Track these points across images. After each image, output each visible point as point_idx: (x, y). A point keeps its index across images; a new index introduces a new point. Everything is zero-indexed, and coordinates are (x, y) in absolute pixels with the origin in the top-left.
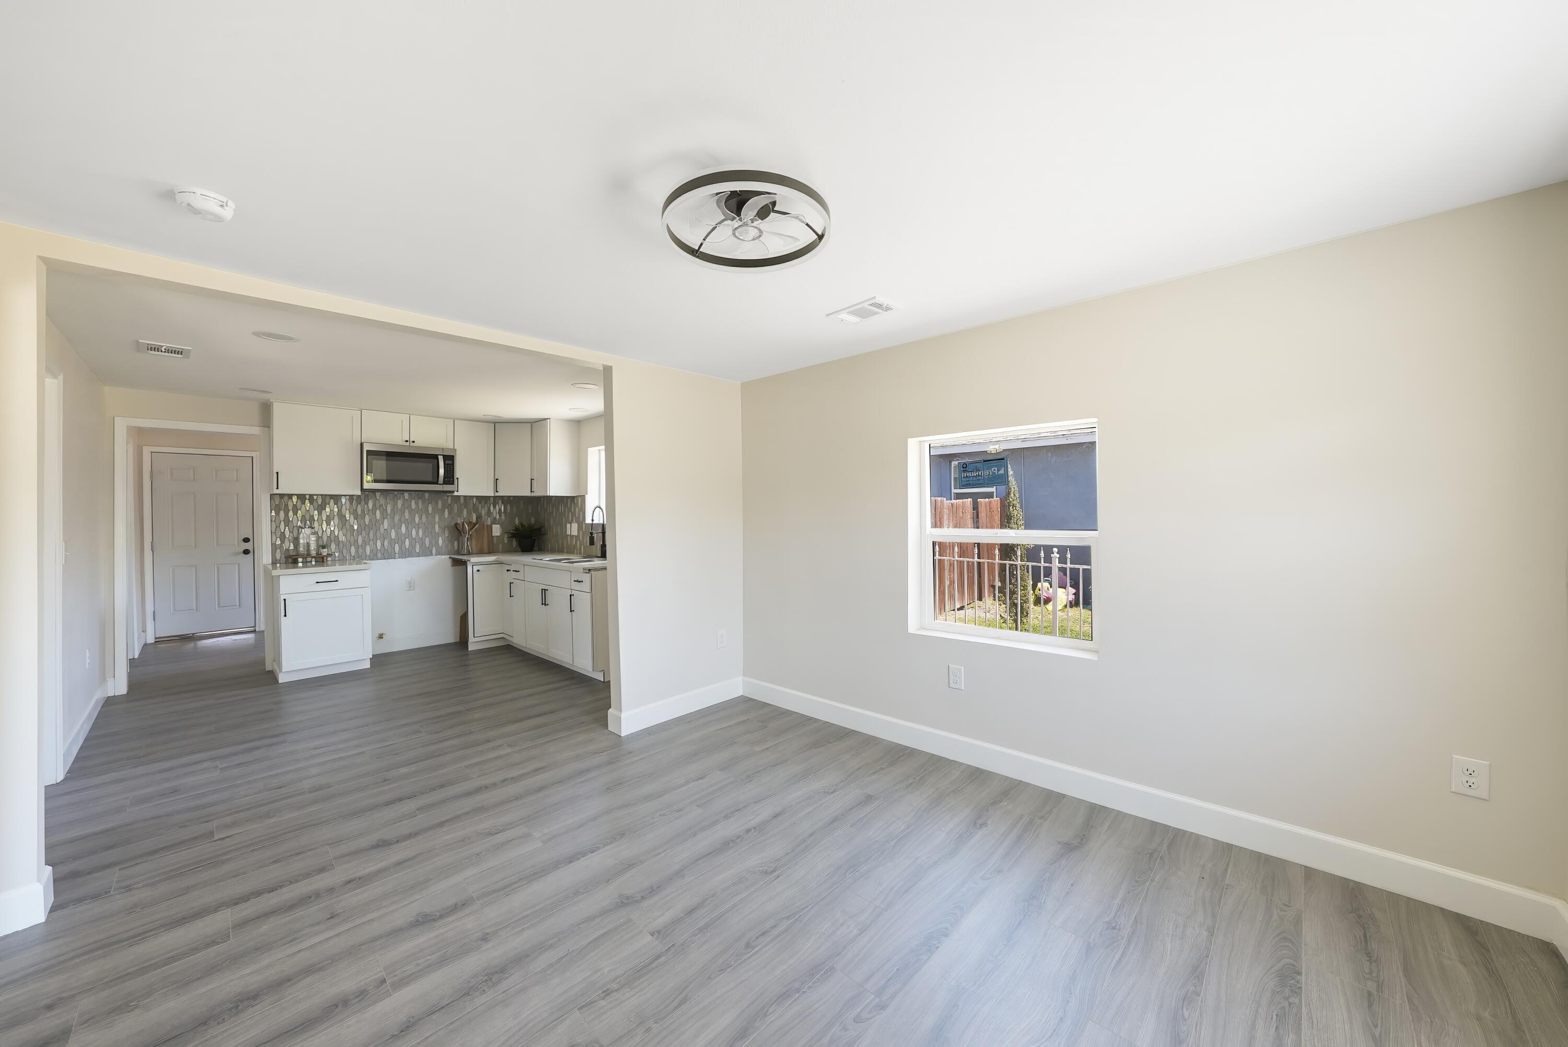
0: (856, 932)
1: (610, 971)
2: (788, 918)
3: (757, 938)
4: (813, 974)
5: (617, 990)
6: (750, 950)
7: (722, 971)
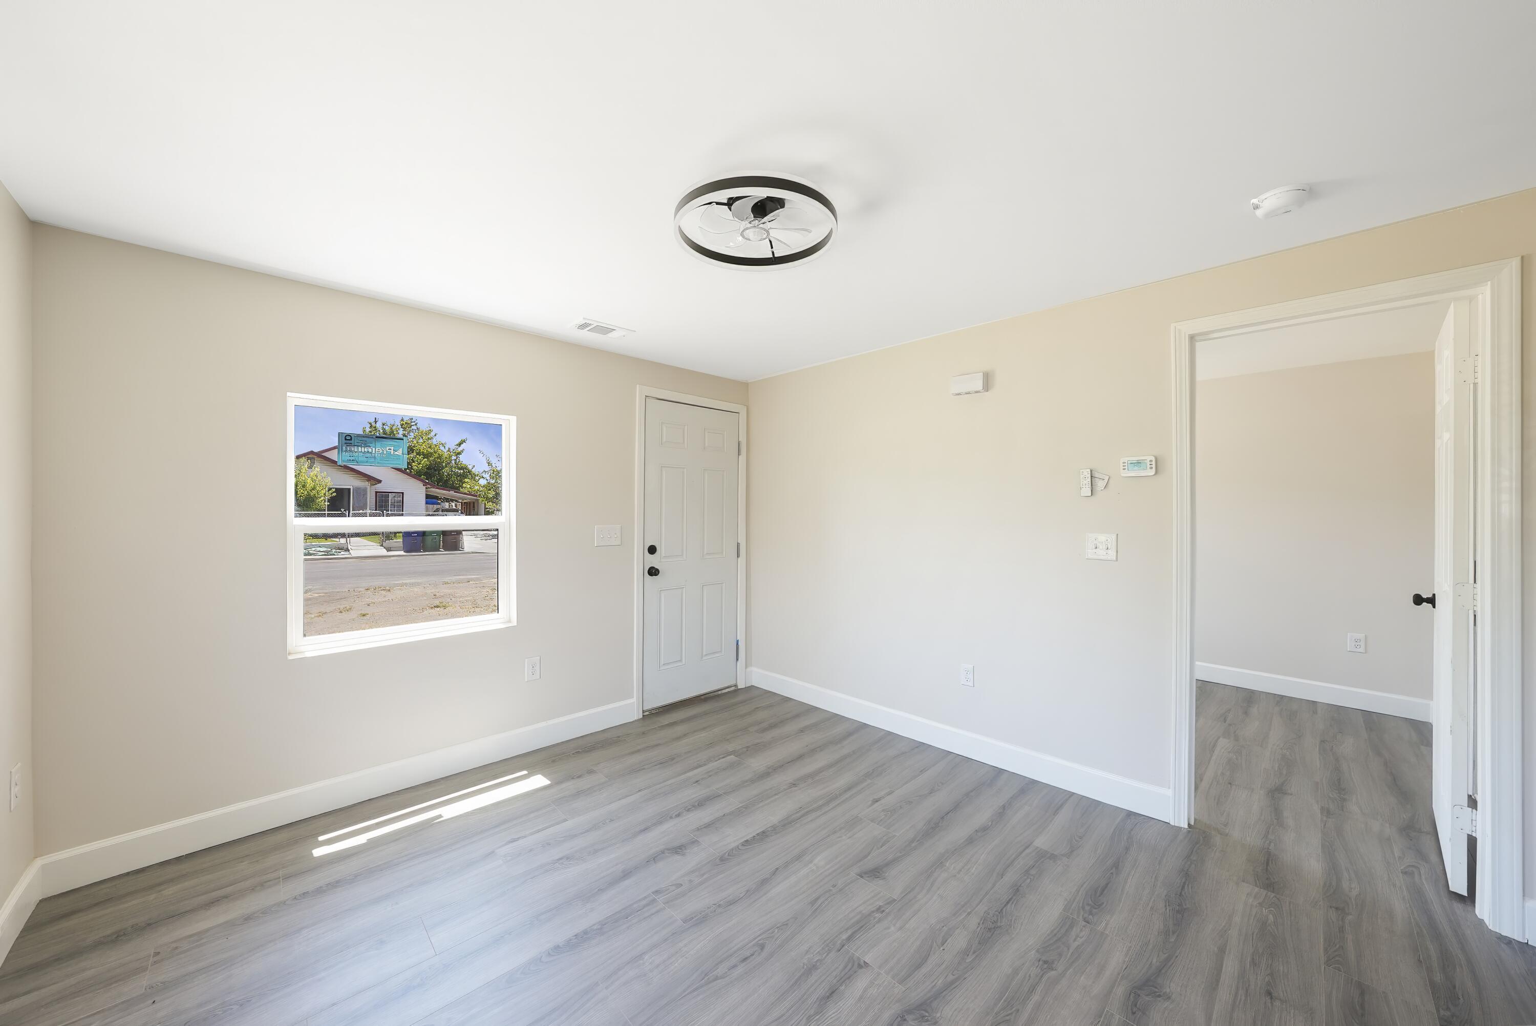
0: (647, 957)
1: (888, 928)
2: (716, 978)
3: (752, 955)
4: (703, 917)
5: (873, 912)
6: (760, 942)
7: (785, 924)
